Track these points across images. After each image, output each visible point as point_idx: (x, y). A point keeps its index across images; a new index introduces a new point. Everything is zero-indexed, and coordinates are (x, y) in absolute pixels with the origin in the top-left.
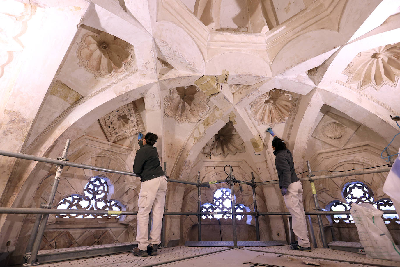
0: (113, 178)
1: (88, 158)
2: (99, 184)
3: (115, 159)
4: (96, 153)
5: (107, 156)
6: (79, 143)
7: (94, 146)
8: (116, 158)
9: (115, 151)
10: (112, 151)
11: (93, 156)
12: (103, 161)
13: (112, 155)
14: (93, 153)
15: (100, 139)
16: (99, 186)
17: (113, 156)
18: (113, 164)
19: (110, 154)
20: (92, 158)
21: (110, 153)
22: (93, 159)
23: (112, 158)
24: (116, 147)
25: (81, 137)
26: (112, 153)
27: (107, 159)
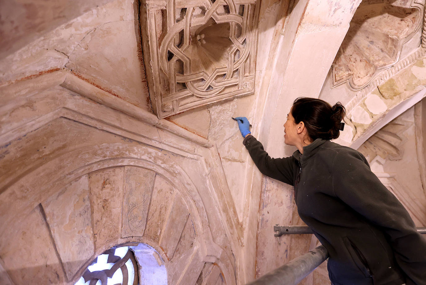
0: (164, 243)
1: (73, 176)
2: (109, 266)
3: (167, 175)
4: (108, 153)
5: (145, 165)
6: (30, 105)
7: (99, 125)
8: (171, 170)
9: (167, 148)
10: (160, 146)
11: (95, 168)
12: (134, 185)
13: (159, 162)
14: (95, 154)
15: (124, 99)
16: (109, 273)
17: (163, 166)
18: (162, 190)
19: (155, 158)
20: (89, 175)
21: (154, 155)
22: (94, 177)
23: (161, 171)
24: (172, 132)
25: (41, 74)
26: (160, 154)
27: (146, 176)
